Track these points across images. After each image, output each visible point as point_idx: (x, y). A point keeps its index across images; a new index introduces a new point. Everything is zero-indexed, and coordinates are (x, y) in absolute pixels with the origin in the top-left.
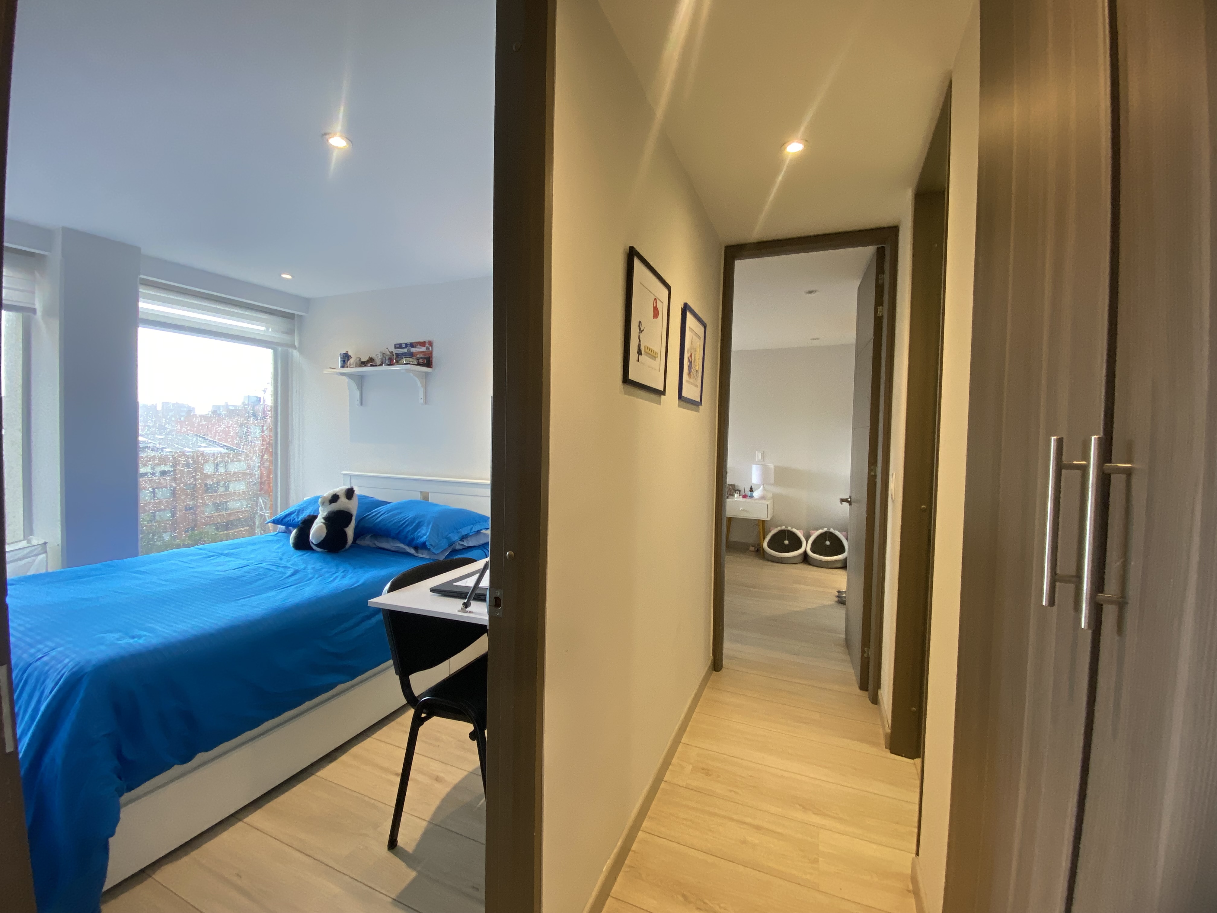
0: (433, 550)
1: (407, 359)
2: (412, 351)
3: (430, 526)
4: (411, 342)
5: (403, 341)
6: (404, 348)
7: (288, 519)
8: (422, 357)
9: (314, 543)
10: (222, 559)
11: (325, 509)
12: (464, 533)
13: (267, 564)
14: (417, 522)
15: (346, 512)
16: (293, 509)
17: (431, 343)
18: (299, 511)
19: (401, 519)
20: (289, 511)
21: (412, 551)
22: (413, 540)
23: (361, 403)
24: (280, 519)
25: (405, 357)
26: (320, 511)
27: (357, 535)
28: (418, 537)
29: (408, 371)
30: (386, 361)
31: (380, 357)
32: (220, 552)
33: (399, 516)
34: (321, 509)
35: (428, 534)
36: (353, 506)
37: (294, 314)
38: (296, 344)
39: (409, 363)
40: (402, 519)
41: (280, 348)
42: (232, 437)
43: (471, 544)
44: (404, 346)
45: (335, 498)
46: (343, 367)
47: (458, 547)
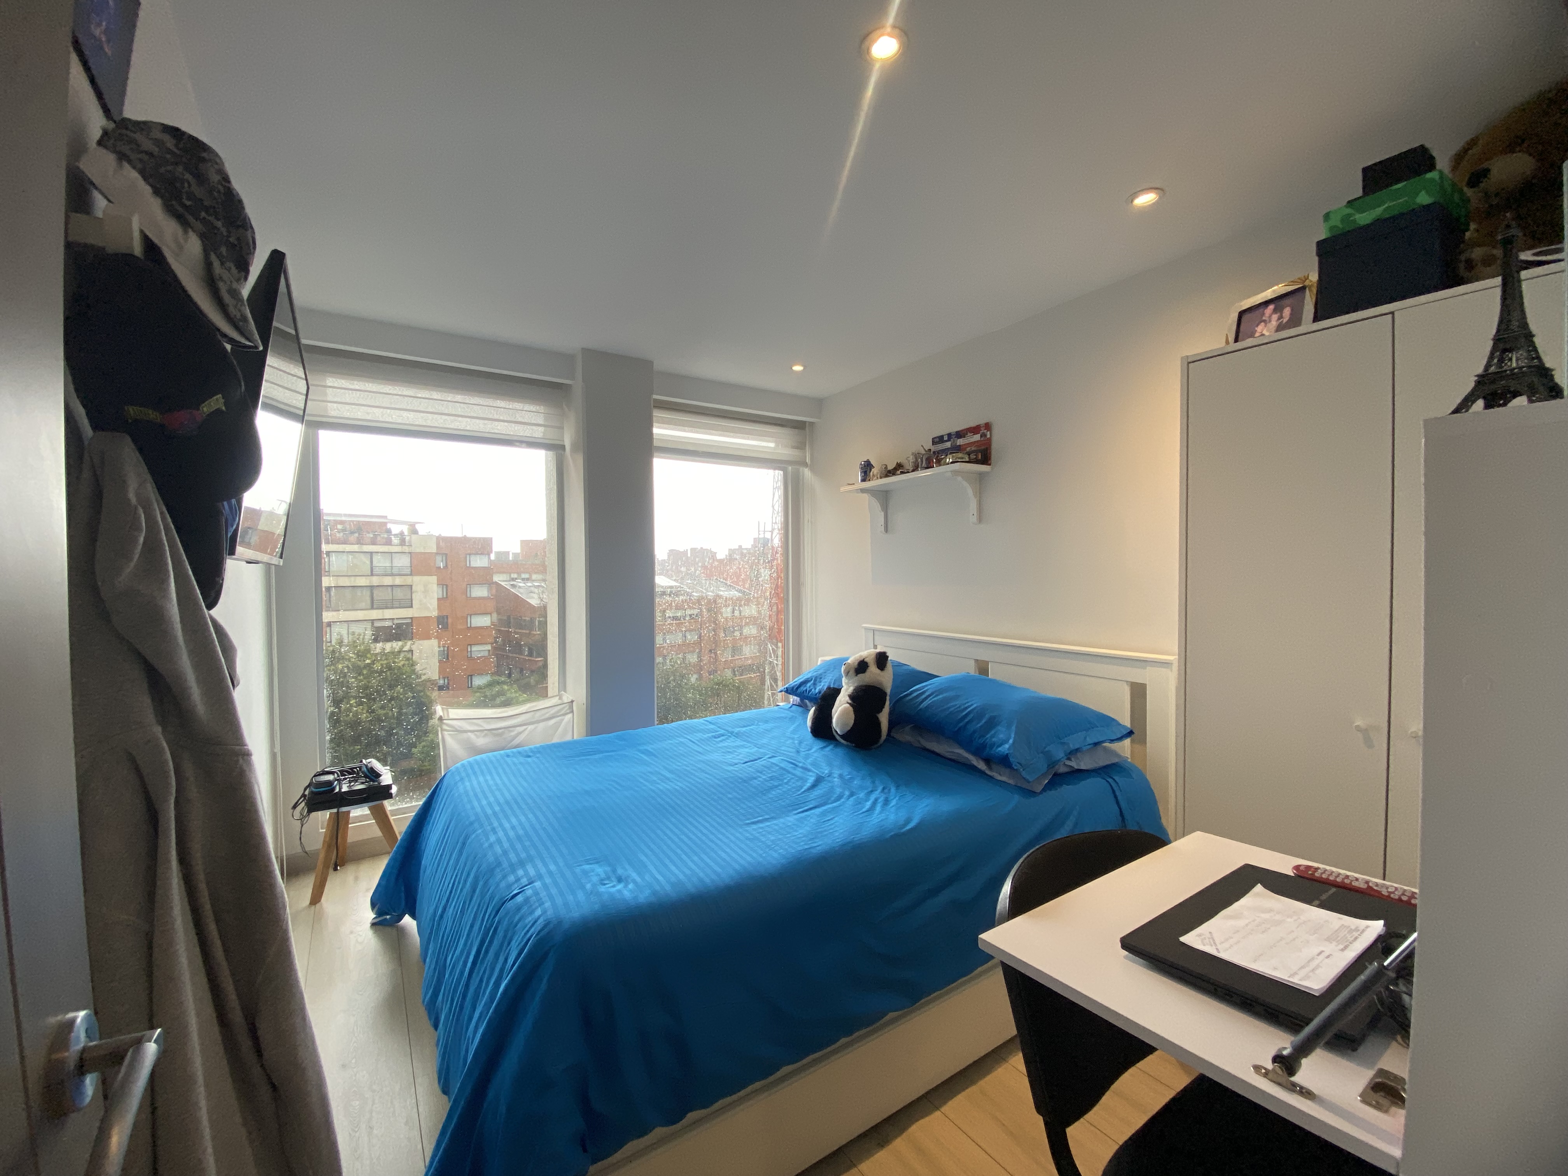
0: (1024, 774)
1: (954, 455)
2: (958, 444)
3: (1014, 728)
4: (956, 430)
5: (943, 431)
6: (946, 441)
7: (803, 688)
8: (974, 450)
9: (839, 733)
10: (731, 742)
11: (850, 682)
12: (1072, 746)
13: (782, 759)
14: (987, 716)
15: (879, 688)
16: (809, 675)
17: (988, 426)
18: (817, 679)
19: (960, 707)
20: (805, 678)
21: (982, 766)
22: (984, 746)
23: (886, 530)
24: (795, 688)
25: (951, 453)
26: (844, 684)
27: (892, 724)
28: (993, 745)
29: (955, 473)
30: (922, 464)
31: (911, 461)
32: (730, 729)
33: (957, 703)
34: (844, 680)
35: (1011, 741)
36: (886, 679)
37: (804, 423)
38: (807, 461)
39: (957, 460)
40: (962, 707)
41: (790, 468)
42: (743, 579)
43: (1083, 767)
44: (946, 438)
45: (862, 667)
46: (863, 480)
47: (1062, 769)
